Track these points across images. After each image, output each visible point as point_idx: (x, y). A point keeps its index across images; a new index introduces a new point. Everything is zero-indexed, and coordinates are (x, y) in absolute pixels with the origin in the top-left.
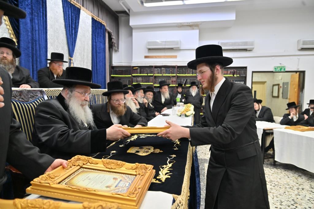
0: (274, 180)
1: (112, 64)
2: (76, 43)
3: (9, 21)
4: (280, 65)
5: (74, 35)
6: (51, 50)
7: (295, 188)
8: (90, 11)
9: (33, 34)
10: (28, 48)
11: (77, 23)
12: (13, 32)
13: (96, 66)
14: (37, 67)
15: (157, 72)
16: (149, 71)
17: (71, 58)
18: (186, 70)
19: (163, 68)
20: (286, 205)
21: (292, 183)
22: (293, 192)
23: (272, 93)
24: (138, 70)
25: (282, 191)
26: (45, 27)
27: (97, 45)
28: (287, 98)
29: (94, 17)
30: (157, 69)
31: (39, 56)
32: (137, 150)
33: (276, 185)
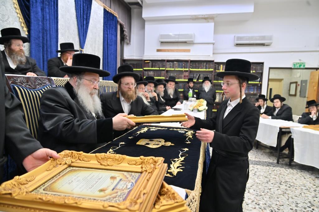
0: (289, 181)
1: (124, 58)
2: (88, 35)
3: (19, 10)
4: (299, 62)
5: (86, 26)
6: (62, 40)
7: (312, 189)
8: (102, 2)
9: (43, 24)
10: (39, 37)
11: (89, 14)
12: (24, 21)
13: (107, 59)
14: (47, 57)
15: (169, 66)
16: (161, 65)
17: (82, 50)
18: (199, 65)
19: (175, 62)
20: (302, 207)
21: (309, 185)
22: (310, 193)
23: (288, 91)
24: (150, 64)
25: (297, 192)
26: (56, 17)
27: (108, 37)
28: (305, 97)
29: (106, 8)
30: (169, 63)
31: (49, 46)
32: (147, 142)
33: (291, 186)
